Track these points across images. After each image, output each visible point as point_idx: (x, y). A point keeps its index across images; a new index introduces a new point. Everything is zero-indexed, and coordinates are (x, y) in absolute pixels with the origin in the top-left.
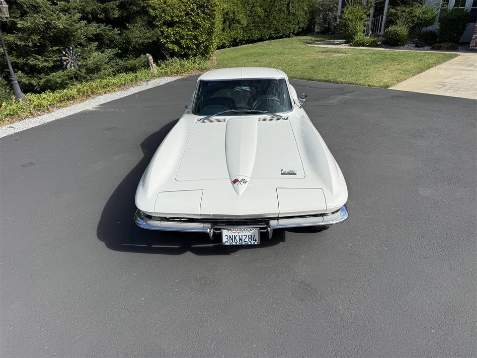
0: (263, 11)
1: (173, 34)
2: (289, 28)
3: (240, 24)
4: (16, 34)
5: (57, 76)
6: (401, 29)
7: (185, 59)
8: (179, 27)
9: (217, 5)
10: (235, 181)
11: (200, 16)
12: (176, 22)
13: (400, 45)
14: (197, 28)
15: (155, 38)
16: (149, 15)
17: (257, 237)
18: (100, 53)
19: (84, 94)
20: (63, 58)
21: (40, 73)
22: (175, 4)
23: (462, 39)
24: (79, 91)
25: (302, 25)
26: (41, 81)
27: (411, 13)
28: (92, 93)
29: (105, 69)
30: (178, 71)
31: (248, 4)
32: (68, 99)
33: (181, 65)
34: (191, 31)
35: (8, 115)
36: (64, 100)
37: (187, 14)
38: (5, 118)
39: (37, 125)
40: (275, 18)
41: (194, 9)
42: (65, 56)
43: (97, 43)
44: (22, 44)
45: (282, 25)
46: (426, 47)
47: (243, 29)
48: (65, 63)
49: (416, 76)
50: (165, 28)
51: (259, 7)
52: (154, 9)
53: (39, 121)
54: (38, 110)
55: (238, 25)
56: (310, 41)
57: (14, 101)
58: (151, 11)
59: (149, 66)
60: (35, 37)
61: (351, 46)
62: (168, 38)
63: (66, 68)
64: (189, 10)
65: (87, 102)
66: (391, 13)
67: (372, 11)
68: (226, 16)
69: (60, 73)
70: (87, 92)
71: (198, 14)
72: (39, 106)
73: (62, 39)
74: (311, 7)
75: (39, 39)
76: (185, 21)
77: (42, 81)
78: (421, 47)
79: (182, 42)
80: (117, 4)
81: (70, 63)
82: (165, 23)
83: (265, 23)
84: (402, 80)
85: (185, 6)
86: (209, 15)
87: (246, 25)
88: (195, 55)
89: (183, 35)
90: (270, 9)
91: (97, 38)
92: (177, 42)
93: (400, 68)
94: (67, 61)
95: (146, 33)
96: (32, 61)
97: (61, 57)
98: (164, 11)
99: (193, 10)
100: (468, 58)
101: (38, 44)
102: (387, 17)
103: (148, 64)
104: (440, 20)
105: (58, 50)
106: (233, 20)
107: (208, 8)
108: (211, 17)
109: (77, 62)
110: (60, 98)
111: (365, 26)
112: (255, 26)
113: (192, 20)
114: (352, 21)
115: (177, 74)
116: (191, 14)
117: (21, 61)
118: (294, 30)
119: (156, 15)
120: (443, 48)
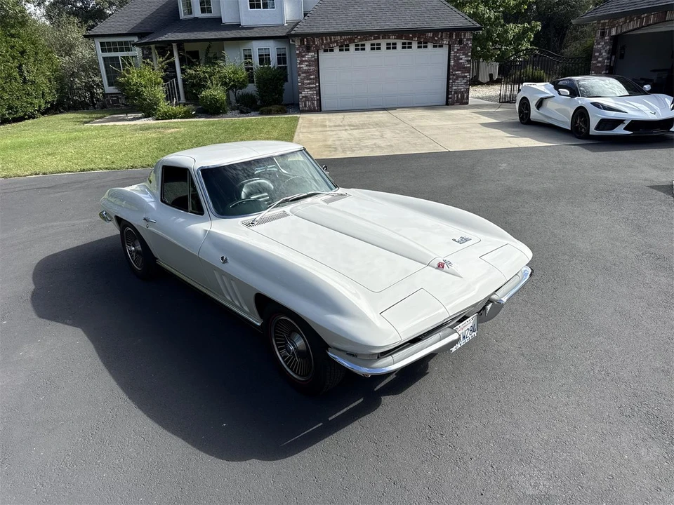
2: (31, 104)
13: (222, 113)
25: (49, 99)
56: (85, 120)
61: (158, 119)
78: (247, 113)
118: (40, 106)
120: (273, 112)
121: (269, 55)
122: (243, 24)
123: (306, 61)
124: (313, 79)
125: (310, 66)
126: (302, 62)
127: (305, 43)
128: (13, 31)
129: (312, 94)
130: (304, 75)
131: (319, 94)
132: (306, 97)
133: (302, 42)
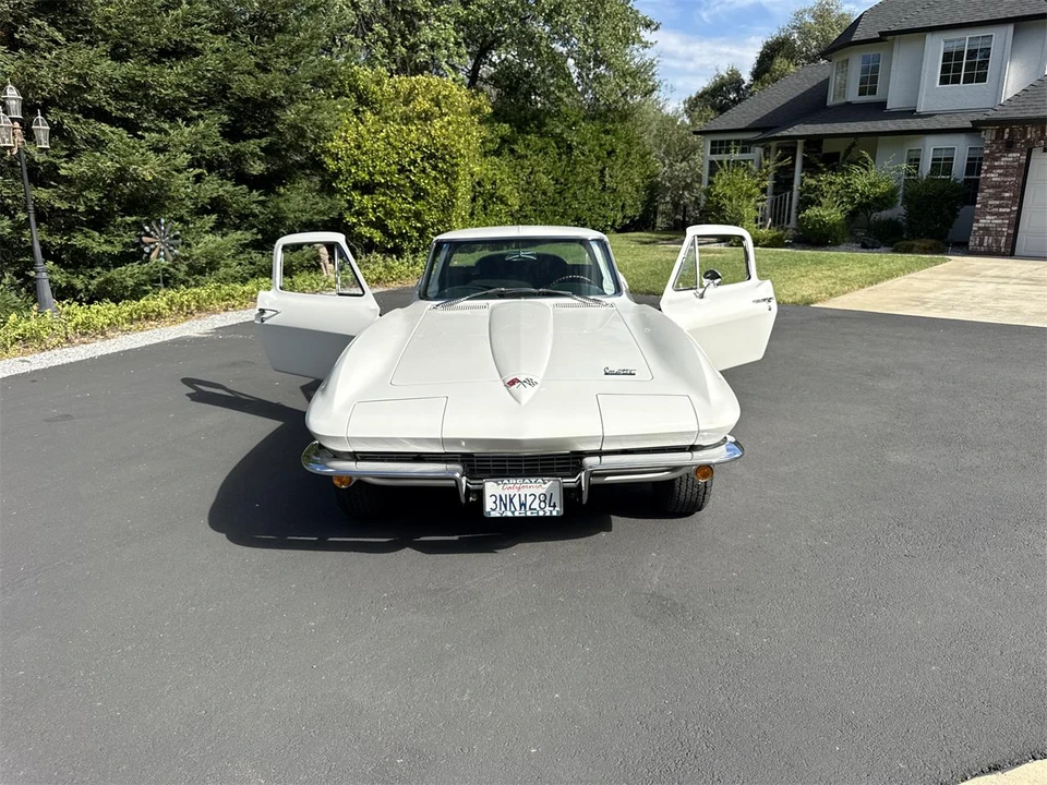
0: (553, 183)
1: (373, 208)
2: (604, 217)
3: (506, 205)
4: (55, 187)
5: (129, 273)
6: (830, 213)
7: (394, 256)
8: (384, 194)
9: (461, 155)
10: (513, 382)
11: (428, 175)
12: (380, 184)
13: (830, 245)
14: (423, 198)
15: (334, 214)
16: (325, 170)
17: (557, 499)
18: (219, 239)
19: (181, 308)
20: (145, 239)
21: (92, 267)
22: (377, 151)
23: (953, 234)
24: (171, 302)
25: (630, 212)
26: (92, 282)
27: (848, 186)
28: (199, 309)
29: (227, 266)
30: (379, 278)
31: (522, 168)
32: (147, 317)
33: (386, 266)
34: (409, 203)
35: (17, 340)
36: (139, 319)
37: (402, 170)
38: (12, 344)
39: (80, 359)
40: (575, 196)
41: (416, 162)
42: (148, 235)
43: (214, 217)
44: (65, 206)
45: (590, 210)
46: (882, 249)
47: (512, 215)
48: (147, 250)
49: (866, 289)
50: (356, 196)
51: (544, 173)
52: (336, 158)
53: (83, 352)
54: (83, 335)
55: (502, 207)
56: (648, 240)
57: (36, 313)
58: (328, 161)
59: (320, 267)
60: (93, 196)
61: (731, 246)
62: (362, 214)
63: (148, 260)
64: (405, 162)
65: (186, 324)
66: (809, 186)
67: (769, 183)
68: (478, 189)
69: (134, 268)
70: (188, 307)
71: (423, 171)
72: (86, 324)
73: (145, 203)
74: (649, 177)
75: (100, 199)
76: (398, 184)
77: (95, 282)
78: (873, 248)
79: (390, 223)
80: (263, 145)
81: (157, 250)
82: (355, 187)
83: (556, 205)
84: (837, 294)
85: (398, 153)
86: (447, 174)
87: (517, 207)
88: (415, 251)
89: (392, 210)
90: (566, 180)
91: (217, 206)
92: (379, 225)
93: (833, 274)
94: (152, 246)
95: (317, 203)
96: (78, 240)
97: (140, 236)
98: (355, 163)
99: (413, 162)
100: (969, 265)
101: (97, 208)
102: (801, 194)
103: (318, 263)
104: (906, 199)
105: (135, 223)
106: (492, 196)
107: (444, 160)
108: (449, 177)
109: (172, 248)
110: (131, 315)
111: (758, 210)
112: (535, 210)
113: (411, 181)
114: (730, 200)
115: (378, 283)
116: (410, 171)
117: (57, 240)
118: (614, 221)
119: (340, 169)
120: (915, 249)
121: (952, 159)
122: (921, 109)
123: (1000, 167)
124: (1009, 198)
125: (1006, 176)
126: (991, 169)
127: (1006, 136)
128: (609, 126)
129: (1000, 225)
130: (991, 191)
131: (1016, 224)
132: (986, 229)
133: (1000, 134)
